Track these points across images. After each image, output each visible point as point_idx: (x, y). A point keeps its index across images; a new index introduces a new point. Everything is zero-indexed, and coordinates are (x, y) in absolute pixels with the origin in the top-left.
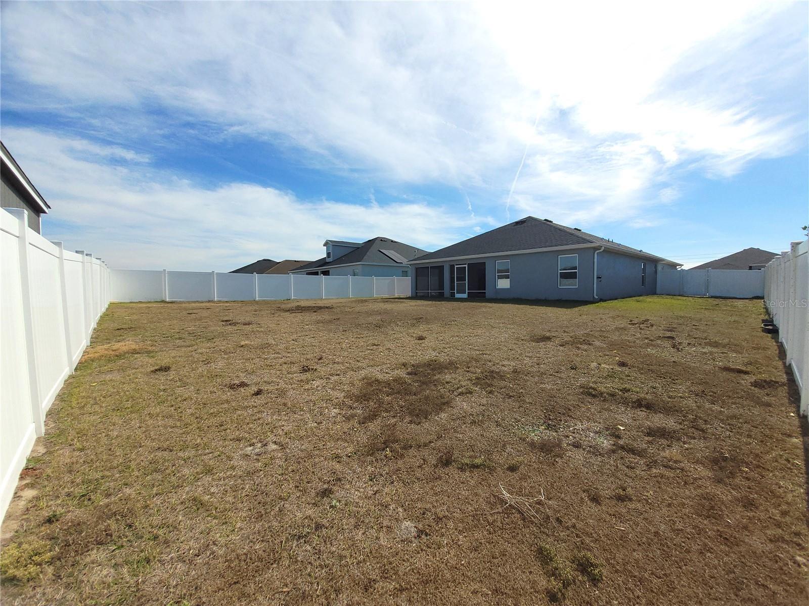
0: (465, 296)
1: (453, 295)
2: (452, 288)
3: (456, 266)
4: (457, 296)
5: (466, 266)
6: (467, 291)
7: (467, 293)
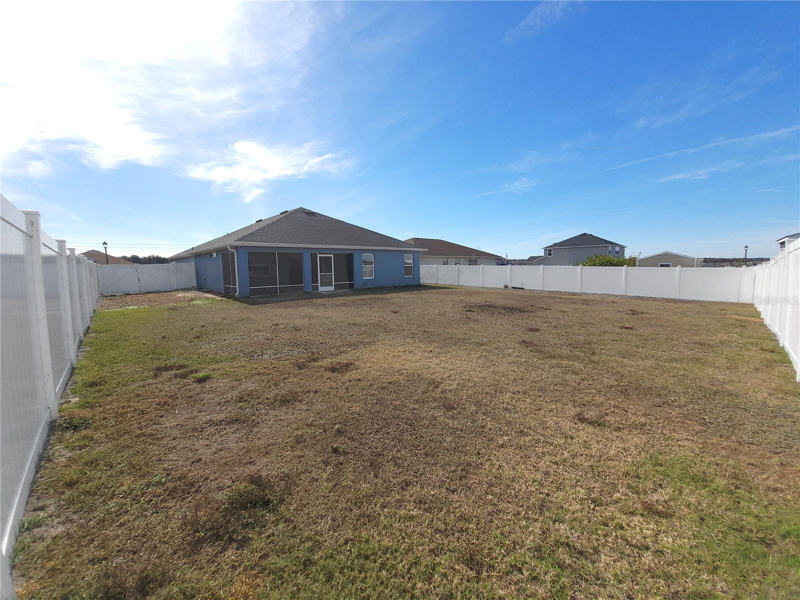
0: (332, 288)
1: (316, 288)
2: (315, 280)
3: (319, 256)
4: (321, 289)
5: (332, 256)
6: (334, 283)
7: (333, 285)
